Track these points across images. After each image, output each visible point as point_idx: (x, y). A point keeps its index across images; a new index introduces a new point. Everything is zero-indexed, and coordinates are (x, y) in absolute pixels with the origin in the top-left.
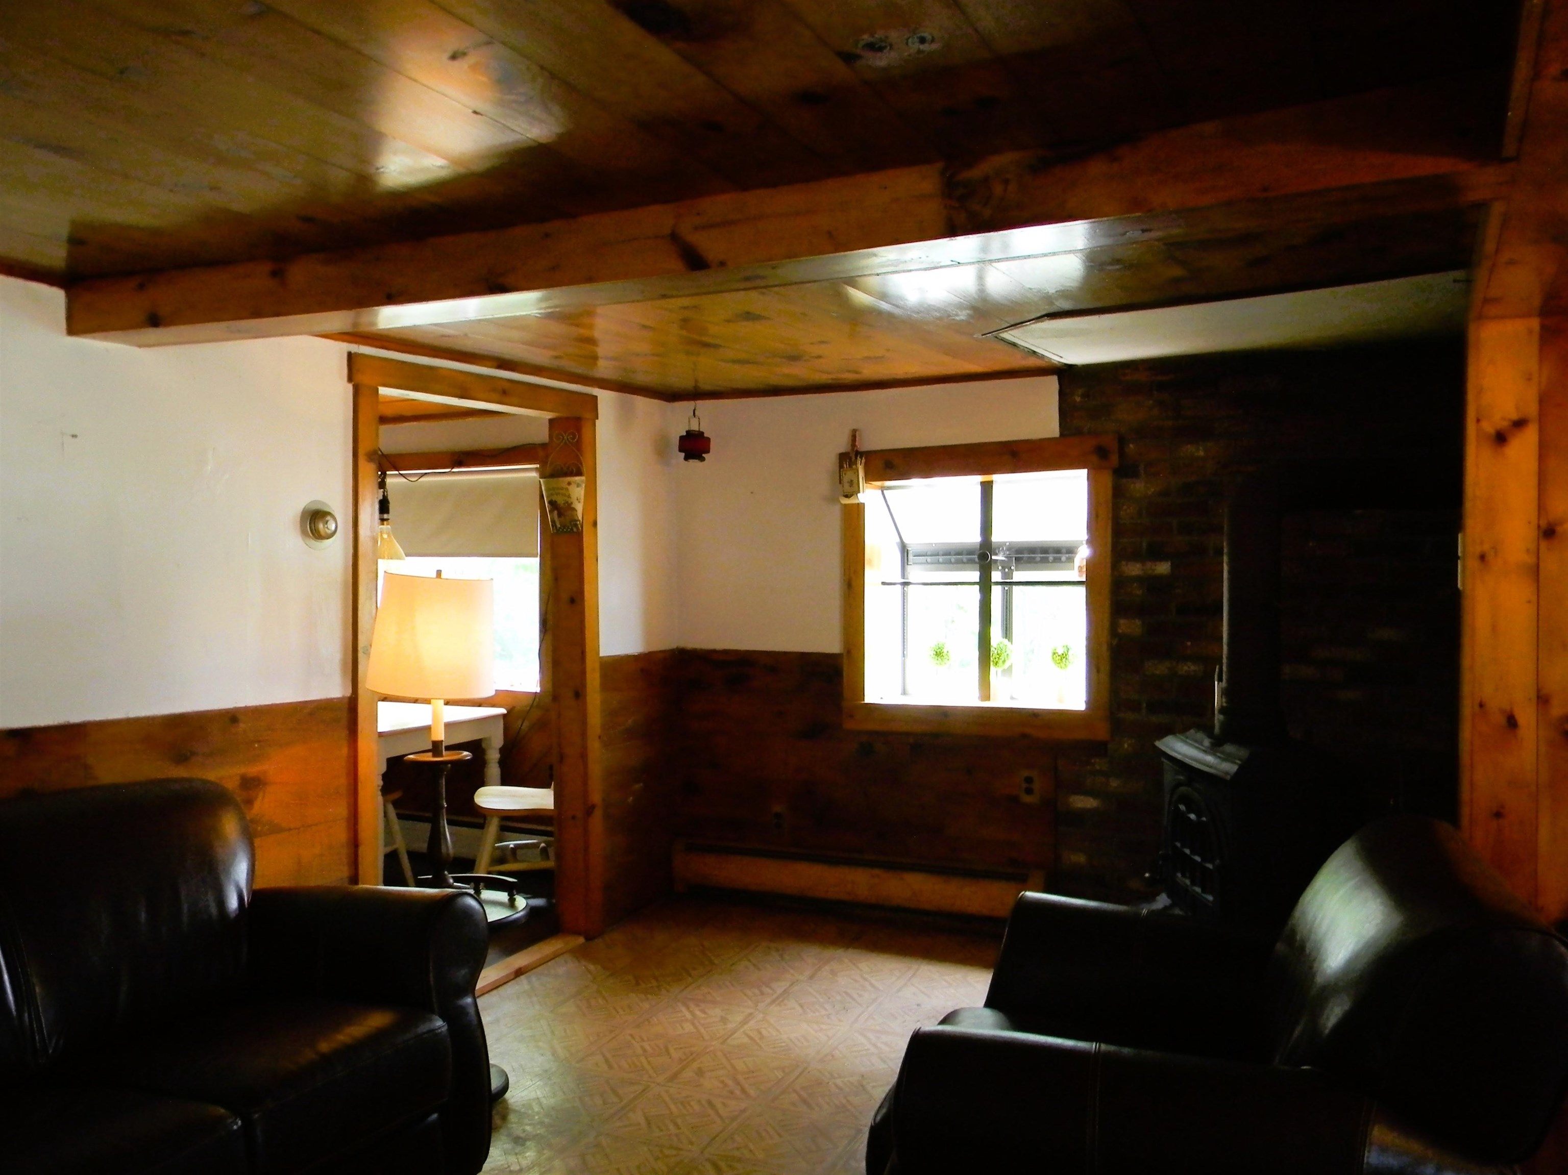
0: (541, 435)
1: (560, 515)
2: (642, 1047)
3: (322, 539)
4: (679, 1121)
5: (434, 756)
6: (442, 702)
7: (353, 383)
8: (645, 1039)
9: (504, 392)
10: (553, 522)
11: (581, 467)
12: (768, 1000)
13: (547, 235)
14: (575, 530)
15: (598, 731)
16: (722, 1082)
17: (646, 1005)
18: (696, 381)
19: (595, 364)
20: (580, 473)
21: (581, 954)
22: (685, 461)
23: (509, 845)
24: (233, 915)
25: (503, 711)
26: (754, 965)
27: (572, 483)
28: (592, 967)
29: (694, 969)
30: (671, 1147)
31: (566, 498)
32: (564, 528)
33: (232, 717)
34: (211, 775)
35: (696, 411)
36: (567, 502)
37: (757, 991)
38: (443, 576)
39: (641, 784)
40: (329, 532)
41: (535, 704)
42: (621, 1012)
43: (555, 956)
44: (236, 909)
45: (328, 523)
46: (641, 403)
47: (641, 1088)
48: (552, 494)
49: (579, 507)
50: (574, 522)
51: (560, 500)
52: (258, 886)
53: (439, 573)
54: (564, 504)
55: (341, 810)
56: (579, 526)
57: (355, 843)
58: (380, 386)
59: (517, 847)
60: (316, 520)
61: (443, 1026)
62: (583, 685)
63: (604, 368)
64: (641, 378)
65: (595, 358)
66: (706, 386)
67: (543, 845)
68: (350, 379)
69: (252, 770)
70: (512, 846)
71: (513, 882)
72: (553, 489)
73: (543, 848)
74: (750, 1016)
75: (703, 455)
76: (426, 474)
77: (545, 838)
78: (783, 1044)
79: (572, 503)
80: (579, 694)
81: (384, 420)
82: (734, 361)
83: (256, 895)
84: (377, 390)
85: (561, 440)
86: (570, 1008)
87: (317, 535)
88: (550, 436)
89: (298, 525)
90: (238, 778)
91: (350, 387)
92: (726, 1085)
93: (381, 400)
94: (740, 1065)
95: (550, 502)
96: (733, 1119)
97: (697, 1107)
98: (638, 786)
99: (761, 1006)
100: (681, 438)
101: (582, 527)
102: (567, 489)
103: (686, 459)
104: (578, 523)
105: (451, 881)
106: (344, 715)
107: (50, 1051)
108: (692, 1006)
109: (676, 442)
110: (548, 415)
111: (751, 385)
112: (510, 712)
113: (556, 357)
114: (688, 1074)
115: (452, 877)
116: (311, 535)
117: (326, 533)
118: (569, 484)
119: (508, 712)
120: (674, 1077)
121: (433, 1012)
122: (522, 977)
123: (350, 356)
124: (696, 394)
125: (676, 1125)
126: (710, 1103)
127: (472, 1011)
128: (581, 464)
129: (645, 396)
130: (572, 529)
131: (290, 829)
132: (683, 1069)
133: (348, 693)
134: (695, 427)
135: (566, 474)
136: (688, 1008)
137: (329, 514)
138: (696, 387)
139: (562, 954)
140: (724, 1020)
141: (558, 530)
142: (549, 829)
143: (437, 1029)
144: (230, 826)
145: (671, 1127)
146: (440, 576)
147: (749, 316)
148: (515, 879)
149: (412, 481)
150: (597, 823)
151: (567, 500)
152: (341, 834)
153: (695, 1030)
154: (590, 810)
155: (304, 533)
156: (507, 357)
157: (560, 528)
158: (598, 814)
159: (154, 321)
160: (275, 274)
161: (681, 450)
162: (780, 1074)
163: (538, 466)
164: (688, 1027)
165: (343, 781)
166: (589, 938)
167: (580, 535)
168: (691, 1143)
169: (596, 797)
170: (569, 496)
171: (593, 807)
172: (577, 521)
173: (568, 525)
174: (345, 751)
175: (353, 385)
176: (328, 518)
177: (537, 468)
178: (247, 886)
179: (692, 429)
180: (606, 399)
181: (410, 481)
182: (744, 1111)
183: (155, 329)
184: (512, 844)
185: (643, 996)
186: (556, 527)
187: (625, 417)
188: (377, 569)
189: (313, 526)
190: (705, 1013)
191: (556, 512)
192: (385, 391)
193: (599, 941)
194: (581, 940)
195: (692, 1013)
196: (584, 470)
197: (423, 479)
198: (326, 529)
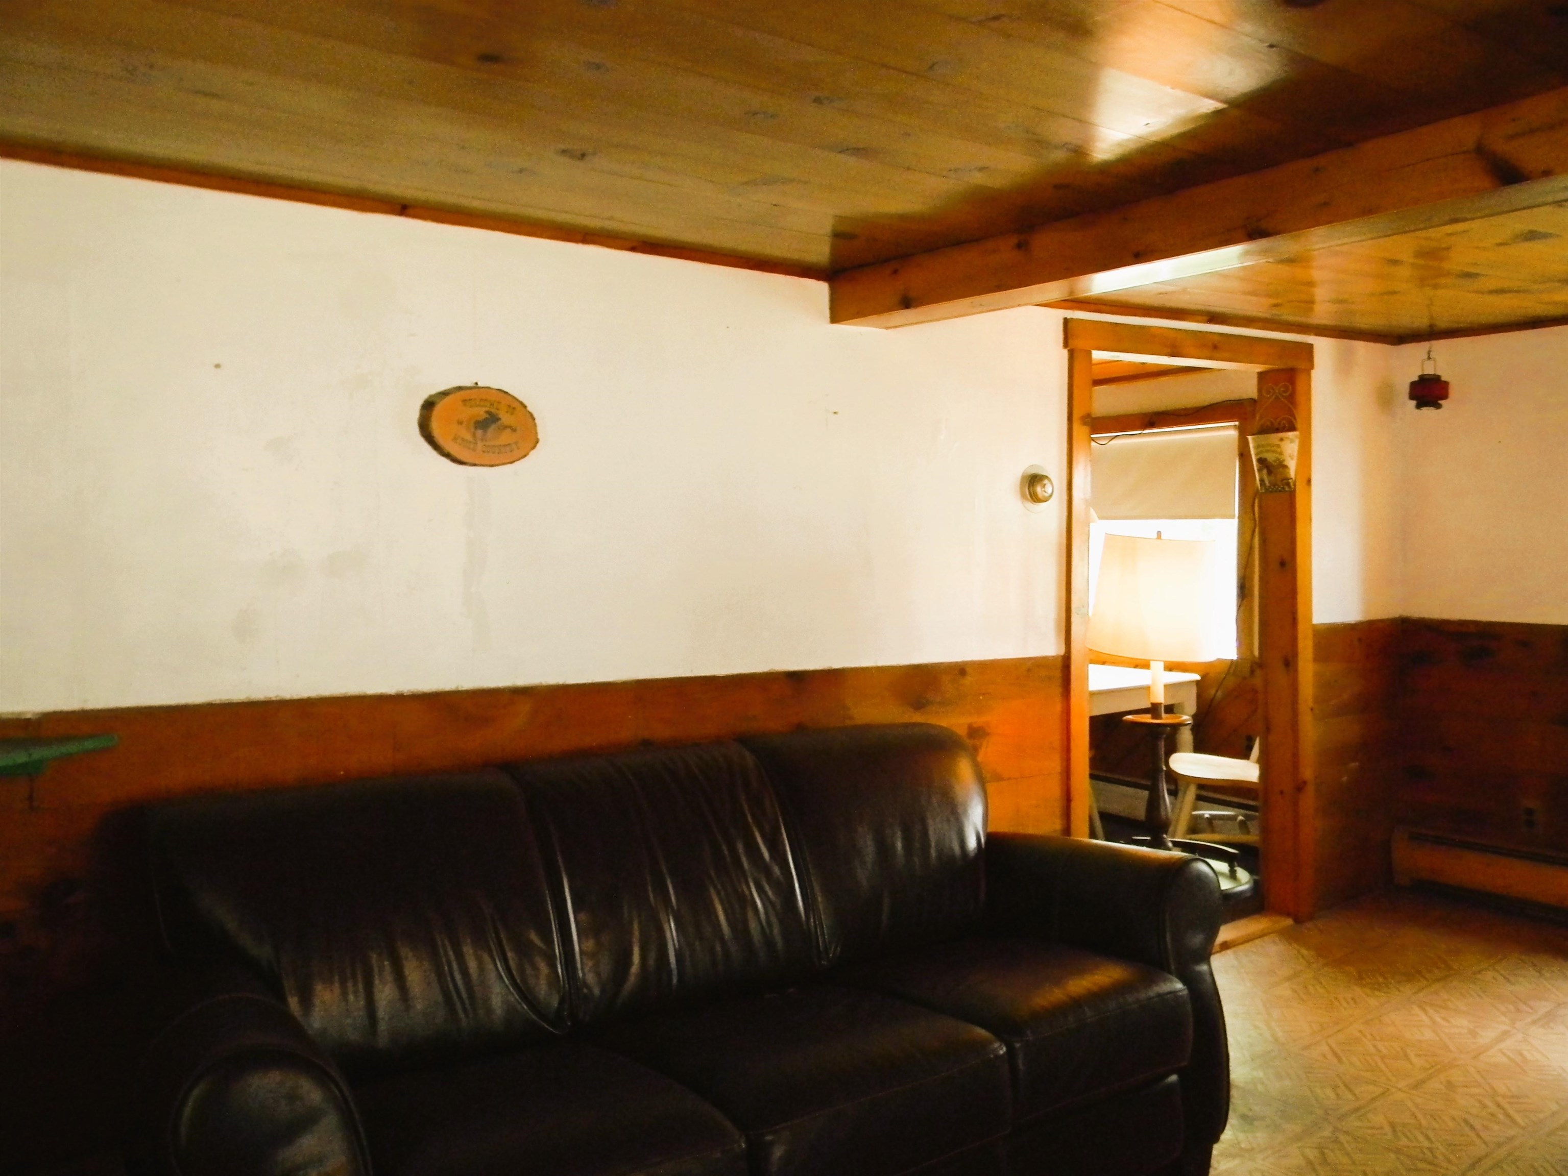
0: (1250, 389)
1: (1270, 473)
2: (1375, 1046)
3: (1040, 502)
4: (1431, 1134)
5: (1153, 718)
6: (1161, 665)
7: (1068, 348)
8: (1378, 1038)
9: (1215, 347)
10: (1262, 481)
11: (1294, 421)
12: (1529, 1020)
13: (1317, 170)
14: (1287, 489)
15: (1310, 704)
16: (1480, 1102)
17: (1373, 1002)
18: (1432, 318)
19: (1311, 310)
20: (1292, 428)
21: (1287, 936)
22: (1417, 410)
23: (1203, 814)
24: (972, 854)
25: (1197, 677)
26: (1505, 978)
27: (1284, 439)
28: (1304, 952)
29: (1430, 972)
30: (1424, 1160)
31: (1277, 455)
32: (1274, 486)
33: (960, 670)
34: (944, 723)
35: (1431, 353)
36: (1279, 459)
37: (1511, 1007)
38: (1163, 537)
39: (1357, 764)
40: (1046, 495)
41: (1231, 671)
42: (1345, 1004)
43: (1261, 935)
44: (975, 849)
45: (1046, 486)
46: (1361, 348)
47: (1378, 1091)
48: (1261, 452)
49: (1292, 465)
50: (1286, 481)
51: (1270, 457)
52: (991, 829)
53: (1159, 533)
54: (1275, 461)
55: (1055, 764)
56: (1292, 484)
57: (1068, 798)
58: (1094, 350)
59: (1213, 817)
60: (1035, 484)
61: (1184, 990)
62: (1295, 654)
63: (1322, 313)
64: (1364, 322)
65: (1310, 302)
66: (1443, 323)
67: (1240, 818)
68: (1066, 344)
69: (978, 720)
70: (1207, 816)
71: (1234, 853)
72: (1263, 446)
73: (1241, 821)
74: (1505, 1034)
75: (1440, 402)
76: (1116, 436)
77: (1242, 811)
78: (1555, 1073)
79: (1284, 461)
80: (1290, 663)
81: (1098, 382)
82: (1491, 292)
83: (990, 837)
84: (1090, 353)
85: (1271, 394)
86: (1285, 990)
87: (1035, 498)
88: (1260, 390)
89: (1018, 488)
90: (966, 726)
91: (1065, 353)
92: (1485, 1106)
93: (1094, 362)
94: (1501, 1087)
95: (1261, 461)
96: (1499, 1145)
97: (1451, 1124)
98: (1354, 765)
99: (1518, 1024)
100: (1413, 384)
101: (1295, 485)
102: (1279, 446)
103: (1419, 406)
104: (1290, 481)
105: (1170, 845)
106: (1058, 674)
107: (831, 955)
108: (1431, 1011)
109: (1405, 389)
110: (1260, 368)
111: (1501, 319)
112: (1204, 677)
113: (1276, 305)
114: (1435, 1085)
115: (1172, 841)
116: (1029, 497)
117: (1044, 496)
118: (1282, 440)
119: (1202, 678)
120: (1417, 1086)
121: (1170, 973)
122: (1229, 951)
123: (1066, 321)
124: (1432, 334)
125: (1428, 1138)
126: (1466, 1121)
127: (1208, 978)
128: (1295, 419)
129: (1364, 340)
130: (1283, 488)
131: (1009, 779)
132: (1430, 1077)
133: (1062, 651)
134: (1429, 370)
135: (1277, 430)
136: (1424, 1010)
137: (1046, 477)
138: (1431, 326)
139: (1270, 933)
140: (1473, 1033)
141: (1266, 490)
142: (1251, 803)
143: (1177, 992)
144: (964, 769)
145: (1421, 1138)
146: (1161, 536)
147: (1532, 236)
148: (1236, 850)
149: (1102, 445)
150: (1309, 802)
151: (1279, 458)
152: (1055, 789)
153: (1438, 1039)
154: (1300, 787)
155: (1023, 496)
156: (1218, 309)
157: (1270, 487)
158: (1310, 790)
159: (907, 303)
160: (1019, 246)
161: (1412, 397)
162: (1554, 1107)
163: (1237, 423)
164: (1428, 1035)
165: (1056, 739)
166: (1298, 920)
167: (1292, 495)
168: (1449, 1161)
169: (1308, 773)
170: (1281, 453)
171: (1305, 783)
172: (1289, 479)
173: (1279, 483)
174: (1058, 707)
175: (1069, 350)
176: (1046, 481)
177: (1236, 425)
178: (983, 828)
179: (1426, 373)
180: (1323, 348)
181: (1099, 444)
182: (1511, 1139)
183: (907, 310)
184: (1207, 814)
185: (1368, 991)
186: (1265, 484)
187: (1345, 366)
188: (1089, 531)
189: (1032, 489)
190: (1448, 1021)
191: (1265, 471)
192: (1098, 355)
193: (1309, 925)
194: (1289, 922)
195: (1431, 1018)
196: (1298, 426)
197: (1113, 442)
198: (1044, 492)
